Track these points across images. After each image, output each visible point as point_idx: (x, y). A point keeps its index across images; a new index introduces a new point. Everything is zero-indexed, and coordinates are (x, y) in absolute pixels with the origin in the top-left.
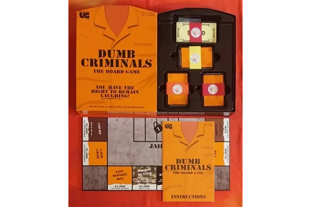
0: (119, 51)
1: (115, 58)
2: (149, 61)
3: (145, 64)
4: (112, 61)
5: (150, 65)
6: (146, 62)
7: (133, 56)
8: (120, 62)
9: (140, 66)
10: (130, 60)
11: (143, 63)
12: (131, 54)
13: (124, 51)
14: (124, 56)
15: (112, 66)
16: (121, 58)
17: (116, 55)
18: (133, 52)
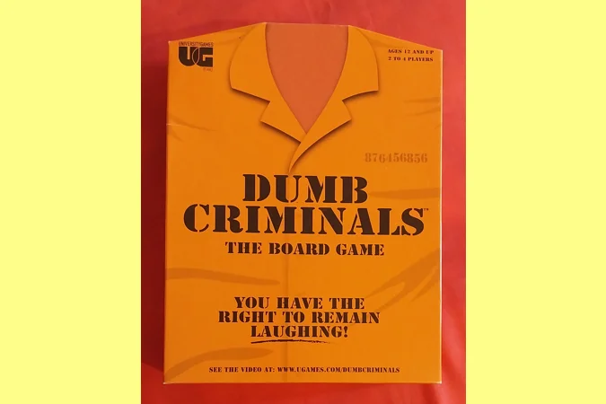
0: (313, 180)
1: (300, 204)
2: (414, 214)
3: (402, 223)
4: (290, 212)
5: (419, 226)
6: (406, 216)
7: (362, 197)
8: (317, 216)
9: (384, 230)
10: (352, 209)
11: (396, 221)
12: (355, 188)
13: (330, 181)
14: (330, 198)
15: (290, 229)
16: (321, 203)
17: (304, 194)
18: (362, 182)
